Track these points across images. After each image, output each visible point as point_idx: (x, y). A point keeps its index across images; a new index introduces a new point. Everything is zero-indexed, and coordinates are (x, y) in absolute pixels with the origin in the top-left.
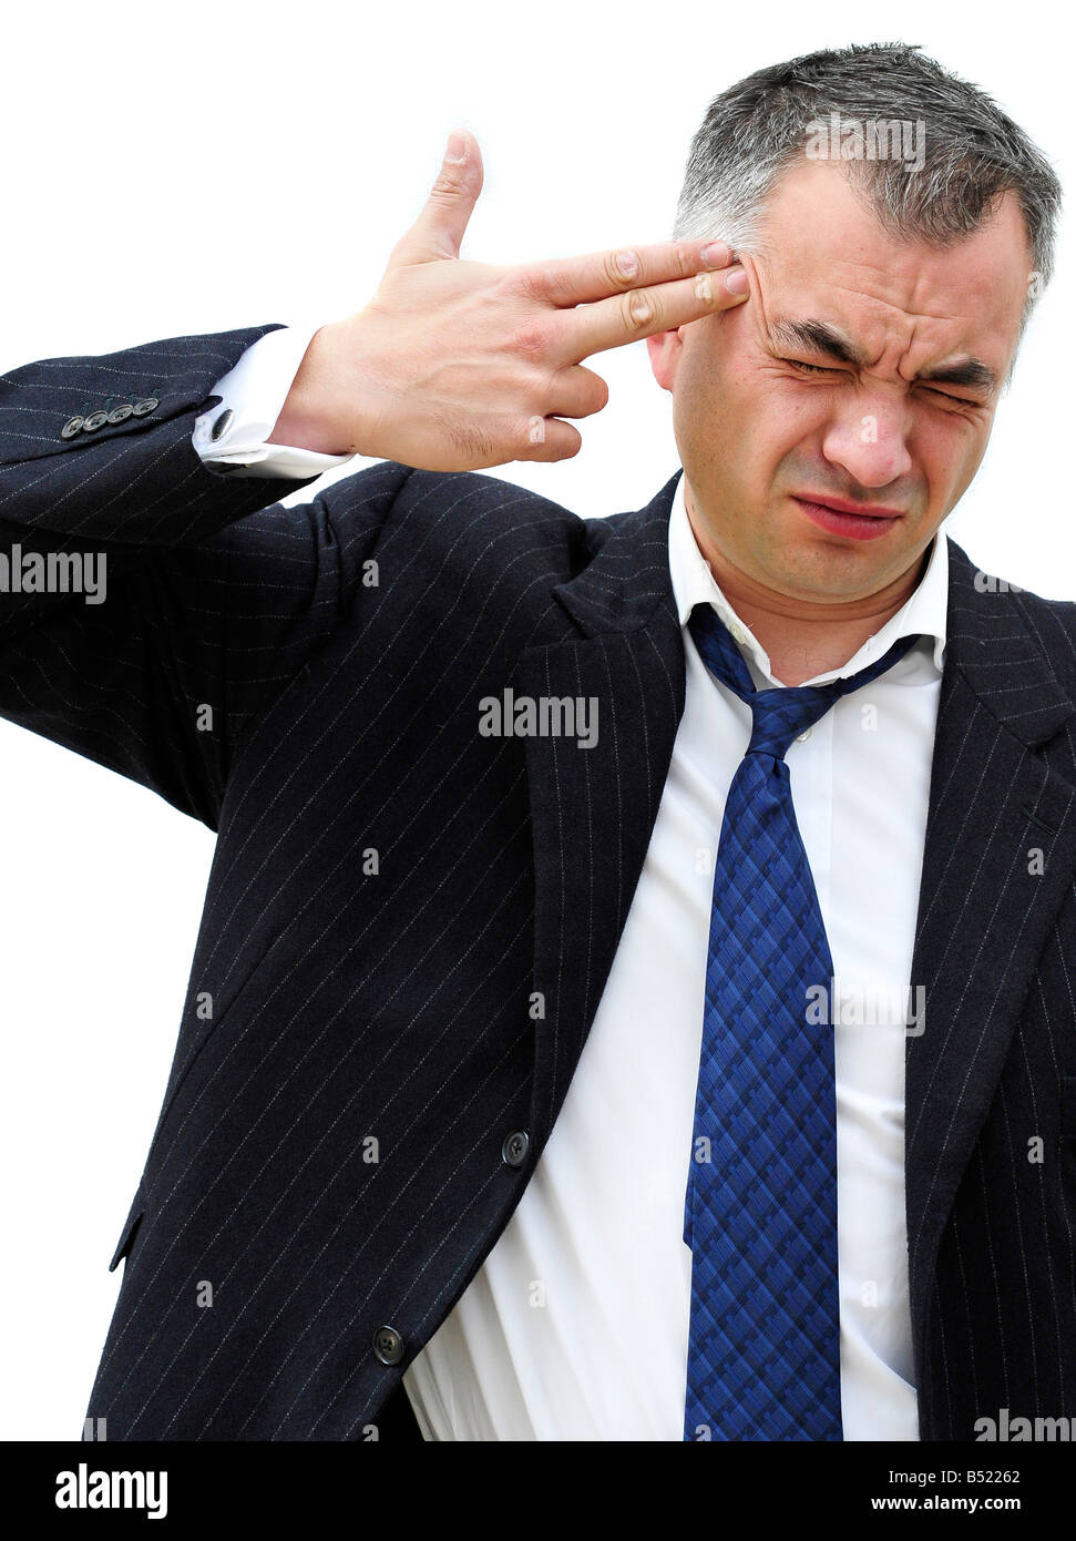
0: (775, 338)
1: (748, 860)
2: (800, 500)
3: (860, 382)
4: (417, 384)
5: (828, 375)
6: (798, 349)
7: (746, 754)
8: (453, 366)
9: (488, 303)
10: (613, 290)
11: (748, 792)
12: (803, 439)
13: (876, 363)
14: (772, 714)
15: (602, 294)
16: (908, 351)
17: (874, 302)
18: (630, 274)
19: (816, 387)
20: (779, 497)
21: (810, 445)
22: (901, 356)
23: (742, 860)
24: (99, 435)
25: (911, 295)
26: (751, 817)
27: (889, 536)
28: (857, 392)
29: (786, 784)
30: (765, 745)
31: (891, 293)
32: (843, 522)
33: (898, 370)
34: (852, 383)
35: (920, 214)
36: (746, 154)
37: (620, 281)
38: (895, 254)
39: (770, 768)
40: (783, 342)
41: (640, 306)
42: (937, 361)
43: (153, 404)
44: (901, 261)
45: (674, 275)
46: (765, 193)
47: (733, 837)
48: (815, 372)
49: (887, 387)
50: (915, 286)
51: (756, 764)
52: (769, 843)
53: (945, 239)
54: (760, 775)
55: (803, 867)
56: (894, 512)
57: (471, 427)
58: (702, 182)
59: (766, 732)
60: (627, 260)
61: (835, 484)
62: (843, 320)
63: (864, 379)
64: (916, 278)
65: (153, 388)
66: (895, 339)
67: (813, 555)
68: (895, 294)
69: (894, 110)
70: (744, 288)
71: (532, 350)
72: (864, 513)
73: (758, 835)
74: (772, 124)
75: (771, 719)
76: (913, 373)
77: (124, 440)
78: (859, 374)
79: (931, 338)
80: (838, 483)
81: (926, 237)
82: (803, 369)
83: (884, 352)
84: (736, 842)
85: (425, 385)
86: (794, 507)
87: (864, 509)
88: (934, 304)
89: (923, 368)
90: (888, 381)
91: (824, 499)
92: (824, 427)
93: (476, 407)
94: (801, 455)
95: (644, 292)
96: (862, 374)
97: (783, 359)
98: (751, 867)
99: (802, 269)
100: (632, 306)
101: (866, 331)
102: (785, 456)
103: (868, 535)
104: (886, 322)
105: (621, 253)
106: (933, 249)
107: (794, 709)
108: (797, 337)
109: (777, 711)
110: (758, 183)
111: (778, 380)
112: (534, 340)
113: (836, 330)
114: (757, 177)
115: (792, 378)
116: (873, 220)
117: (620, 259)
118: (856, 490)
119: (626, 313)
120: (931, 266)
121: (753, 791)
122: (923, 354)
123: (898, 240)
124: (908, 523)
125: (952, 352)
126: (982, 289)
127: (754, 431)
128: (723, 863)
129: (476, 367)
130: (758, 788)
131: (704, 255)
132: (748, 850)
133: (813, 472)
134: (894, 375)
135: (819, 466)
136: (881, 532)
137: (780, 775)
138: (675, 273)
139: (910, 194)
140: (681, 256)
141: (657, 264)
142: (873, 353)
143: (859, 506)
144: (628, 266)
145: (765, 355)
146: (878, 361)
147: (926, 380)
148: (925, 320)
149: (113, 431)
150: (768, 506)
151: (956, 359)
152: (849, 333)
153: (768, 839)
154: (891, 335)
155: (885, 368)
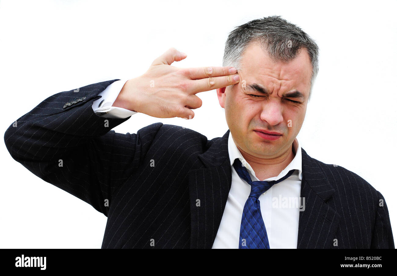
0: (246, 90)
1: (249, 224)
2: (255, 131)
3: (268, 98)
4: (153, 94)
5: (260, 97)
6: (252, 91)
7: (249, 197)
8: (163, 90)
9: (173, 76)
10: (206, 77)
11: (249, 207)
12: (255, 115)
13: (272, 93)
14: (256, 187)
15: (203, 77)
16: (280, 89)
17: (270, 77)
18: (211, 73)
19: (258, 101)
20: (250, 131)
21: (257, 117)
22: (278, 90)
23: (248, 224)
24: (72, 106)
25: (279, 75)
26: (250, 213)
27: (279, 140)
28: (268, 102)
29: (259, 205)
30: (254, 195)
31: (274, 75)
32: (266, 136)
33: (278, 94)
34: (267, 99)
35: (280, 54)
36: (237, 45)
37: (208, 74)
38: (274, 65)
39: (255, 201)
40: (248, 90)
41: (212, 81)
42: (287, 91)
43: (85, 98)
44: (277, 66)
45: (221, 75)
46: (242, 53)
47: (245, 218)
48: (257, 97)
49: (275, 99)
50: (280, 73)
51: (251, 199)
52: (255, 220)
53: (287, 60)
54: (252, 202)
55: (263, 226)
56: (279, 133)
57: (166, 106)
58: (227, 53)
59: (254, 192)
60: (210, 69)
61: (264, 126)
62: (262, 82)
63: (269, 98)
64: (280, 71)
65: (86, 95)
66: (276, 86)
67: (260, 145)
68: (275, 75)
69: (273, 30)
70: (238, 79)
71: (184, 89)
72: (272, 134)
73: (252, 218)
74: (242, 37)
75: (256, 188)
76: (282, 95)
77: (77, 107)
78: (268, 97)
79: (285, 85)
80: (265, 126)
81: (282, 60)
82: (253, 97)
83: (273, 90)
84: (246, 220)
85: (155, 94)
86: (254, 133)
87: (271, 133)
88: (285, 77)
89: (284, 93)
90: (276, 97)
91: (261, 130)
92: (260, 111)
93: (167, 101)
94: (255, 120)
95: (213, 78)
96: (269, 96)
97: (249, 95)
98: (250, 226)
99: (252, 71)
100: (210, 81)
101: (268, 85)
102: (251, 120)
103: (273, 139)
104: (273, 82)
105: (209, 68)
106: (284, 63)
107: (262, 186)
108: (251, 88)
109: (258, 186)
110: (239, 51)
111: (248, 101)
112: (184, 86)
113: (261, 85)
114: (239, 50)
115: (251, 99)
116: (268, 57)
117: (208, 69)
118: (269, 127)
119: (208, 82)
120: (284, 67)
121: (250, 207)
122: (284, 90)
123: (275, 62)
124: (284, 137)
125: (292, 89)
126: (297, 73)
127: (243, 115)
128: (243, 225)
129: (168, 91)
130: (252, 206)
131: (230, 70)
132: (249, 221)
133: (258, 124)
134: (276, 96)
135: (260, 122)
136: (277, 138)
137: (257, 203)
138: (222, 74)
139: (277, 50)
140: (224, 70)
141: (218, 71)
142: (271, 90)
143: (270, 131)
144: (211, 71)
145: (244, 95)
146: (272, 92)
147: (285, 97)
148: (283, 81)
149: (75, 105)
150: (248, 133)
151: (293, 91)
152: (264, 86)
153: (254, 219)
154: (275, 85)
155: (274, 94)
